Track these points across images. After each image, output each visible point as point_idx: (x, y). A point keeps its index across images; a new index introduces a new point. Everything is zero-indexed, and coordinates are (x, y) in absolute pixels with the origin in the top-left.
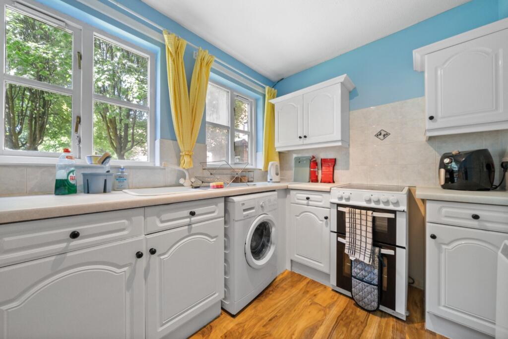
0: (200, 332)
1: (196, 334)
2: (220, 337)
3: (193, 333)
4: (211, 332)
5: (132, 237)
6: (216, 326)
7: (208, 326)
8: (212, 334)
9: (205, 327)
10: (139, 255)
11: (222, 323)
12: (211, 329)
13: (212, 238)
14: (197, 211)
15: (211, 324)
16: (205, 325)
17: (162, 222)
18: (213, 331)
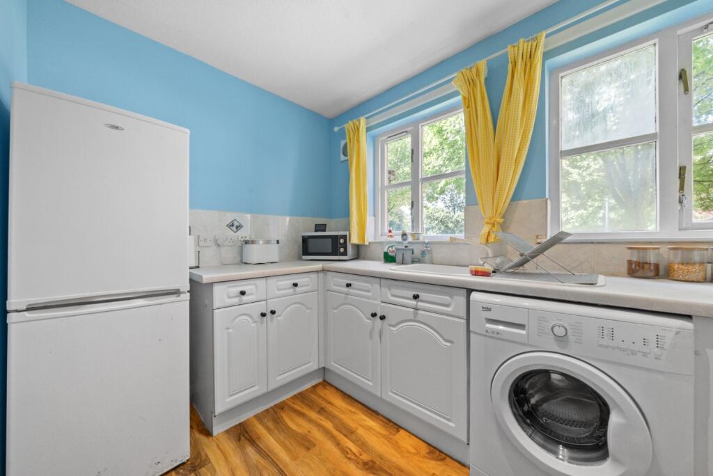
0: (432, 448)
1: (427, 445)
2: (434, 472)
3: (427, 441)
4: (436, 460)
5: (373, 299)
6: (447, 465)
7: (444, 455)
8: (433, 462)
9: (441, 452)
10: (374, 315)
11: (456, 471)
12: (441, 460)
13: (447, 341)
14: (423, 295)
15: (448, 458)
16: (444, 451)
17: (393, 296)
18: (438, 463)
